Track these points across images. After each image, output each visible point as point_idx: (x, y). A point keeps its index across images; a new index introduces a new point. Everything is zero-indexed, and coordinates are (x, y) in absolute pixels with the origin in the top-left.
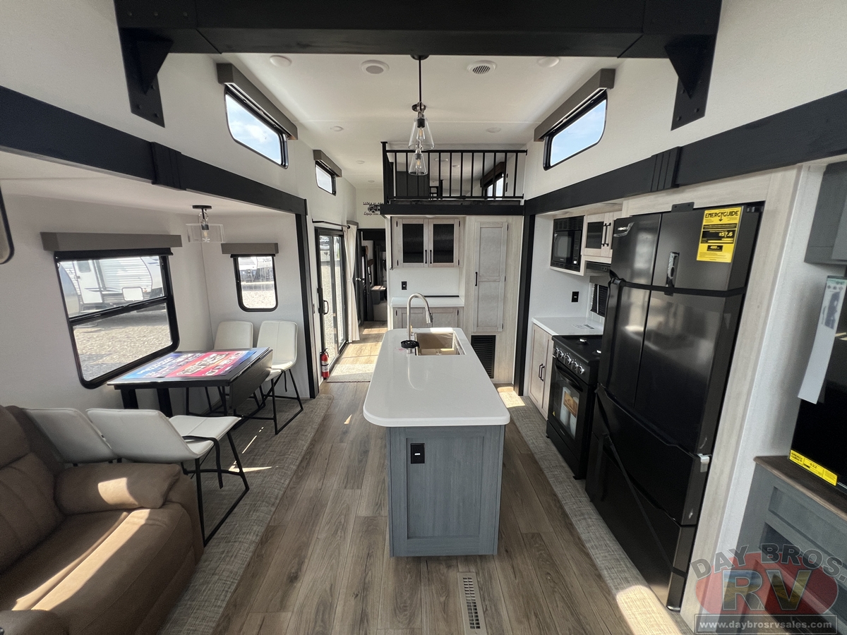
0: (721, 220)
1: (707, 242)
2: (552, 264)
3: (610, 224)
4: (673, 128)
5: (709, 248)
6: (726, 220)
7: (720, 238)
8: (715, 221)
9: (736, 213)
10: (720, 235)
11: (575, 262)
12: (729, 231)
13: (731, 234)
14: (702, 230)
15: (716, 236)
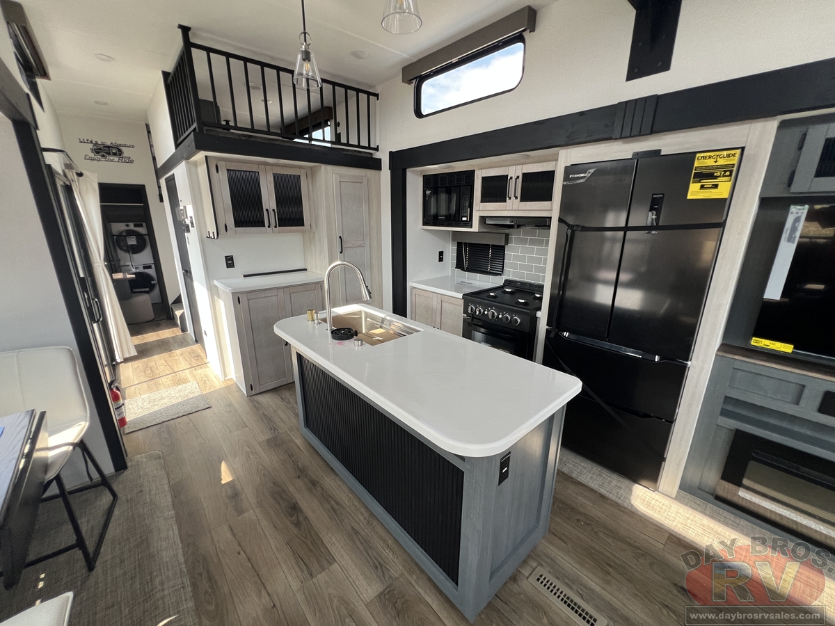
0: (716, 162)
1: (699, 182)
2: (425, 223)
3: (518, 177)
4: (629, 78)
5: (702, 187)
6: (721, 162)
7: (716, 177)
8: (710, 162)
9: (734, 155)
10: (715, 174)
11: (464, 219)
12: (725, 172)
13: (728, 173)
14: (694, 171)
15: (711, 176)
